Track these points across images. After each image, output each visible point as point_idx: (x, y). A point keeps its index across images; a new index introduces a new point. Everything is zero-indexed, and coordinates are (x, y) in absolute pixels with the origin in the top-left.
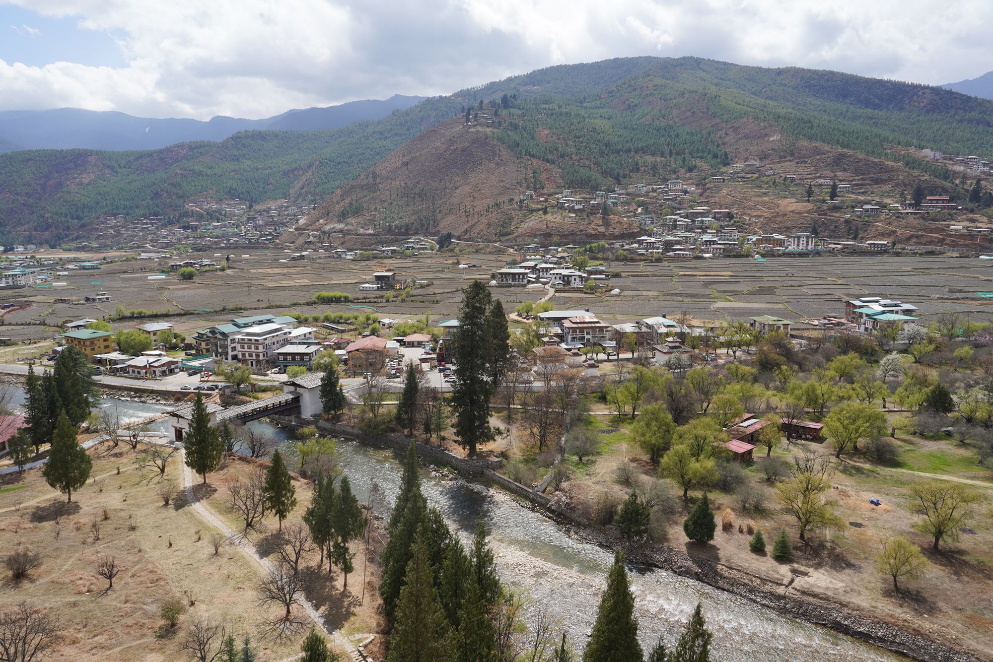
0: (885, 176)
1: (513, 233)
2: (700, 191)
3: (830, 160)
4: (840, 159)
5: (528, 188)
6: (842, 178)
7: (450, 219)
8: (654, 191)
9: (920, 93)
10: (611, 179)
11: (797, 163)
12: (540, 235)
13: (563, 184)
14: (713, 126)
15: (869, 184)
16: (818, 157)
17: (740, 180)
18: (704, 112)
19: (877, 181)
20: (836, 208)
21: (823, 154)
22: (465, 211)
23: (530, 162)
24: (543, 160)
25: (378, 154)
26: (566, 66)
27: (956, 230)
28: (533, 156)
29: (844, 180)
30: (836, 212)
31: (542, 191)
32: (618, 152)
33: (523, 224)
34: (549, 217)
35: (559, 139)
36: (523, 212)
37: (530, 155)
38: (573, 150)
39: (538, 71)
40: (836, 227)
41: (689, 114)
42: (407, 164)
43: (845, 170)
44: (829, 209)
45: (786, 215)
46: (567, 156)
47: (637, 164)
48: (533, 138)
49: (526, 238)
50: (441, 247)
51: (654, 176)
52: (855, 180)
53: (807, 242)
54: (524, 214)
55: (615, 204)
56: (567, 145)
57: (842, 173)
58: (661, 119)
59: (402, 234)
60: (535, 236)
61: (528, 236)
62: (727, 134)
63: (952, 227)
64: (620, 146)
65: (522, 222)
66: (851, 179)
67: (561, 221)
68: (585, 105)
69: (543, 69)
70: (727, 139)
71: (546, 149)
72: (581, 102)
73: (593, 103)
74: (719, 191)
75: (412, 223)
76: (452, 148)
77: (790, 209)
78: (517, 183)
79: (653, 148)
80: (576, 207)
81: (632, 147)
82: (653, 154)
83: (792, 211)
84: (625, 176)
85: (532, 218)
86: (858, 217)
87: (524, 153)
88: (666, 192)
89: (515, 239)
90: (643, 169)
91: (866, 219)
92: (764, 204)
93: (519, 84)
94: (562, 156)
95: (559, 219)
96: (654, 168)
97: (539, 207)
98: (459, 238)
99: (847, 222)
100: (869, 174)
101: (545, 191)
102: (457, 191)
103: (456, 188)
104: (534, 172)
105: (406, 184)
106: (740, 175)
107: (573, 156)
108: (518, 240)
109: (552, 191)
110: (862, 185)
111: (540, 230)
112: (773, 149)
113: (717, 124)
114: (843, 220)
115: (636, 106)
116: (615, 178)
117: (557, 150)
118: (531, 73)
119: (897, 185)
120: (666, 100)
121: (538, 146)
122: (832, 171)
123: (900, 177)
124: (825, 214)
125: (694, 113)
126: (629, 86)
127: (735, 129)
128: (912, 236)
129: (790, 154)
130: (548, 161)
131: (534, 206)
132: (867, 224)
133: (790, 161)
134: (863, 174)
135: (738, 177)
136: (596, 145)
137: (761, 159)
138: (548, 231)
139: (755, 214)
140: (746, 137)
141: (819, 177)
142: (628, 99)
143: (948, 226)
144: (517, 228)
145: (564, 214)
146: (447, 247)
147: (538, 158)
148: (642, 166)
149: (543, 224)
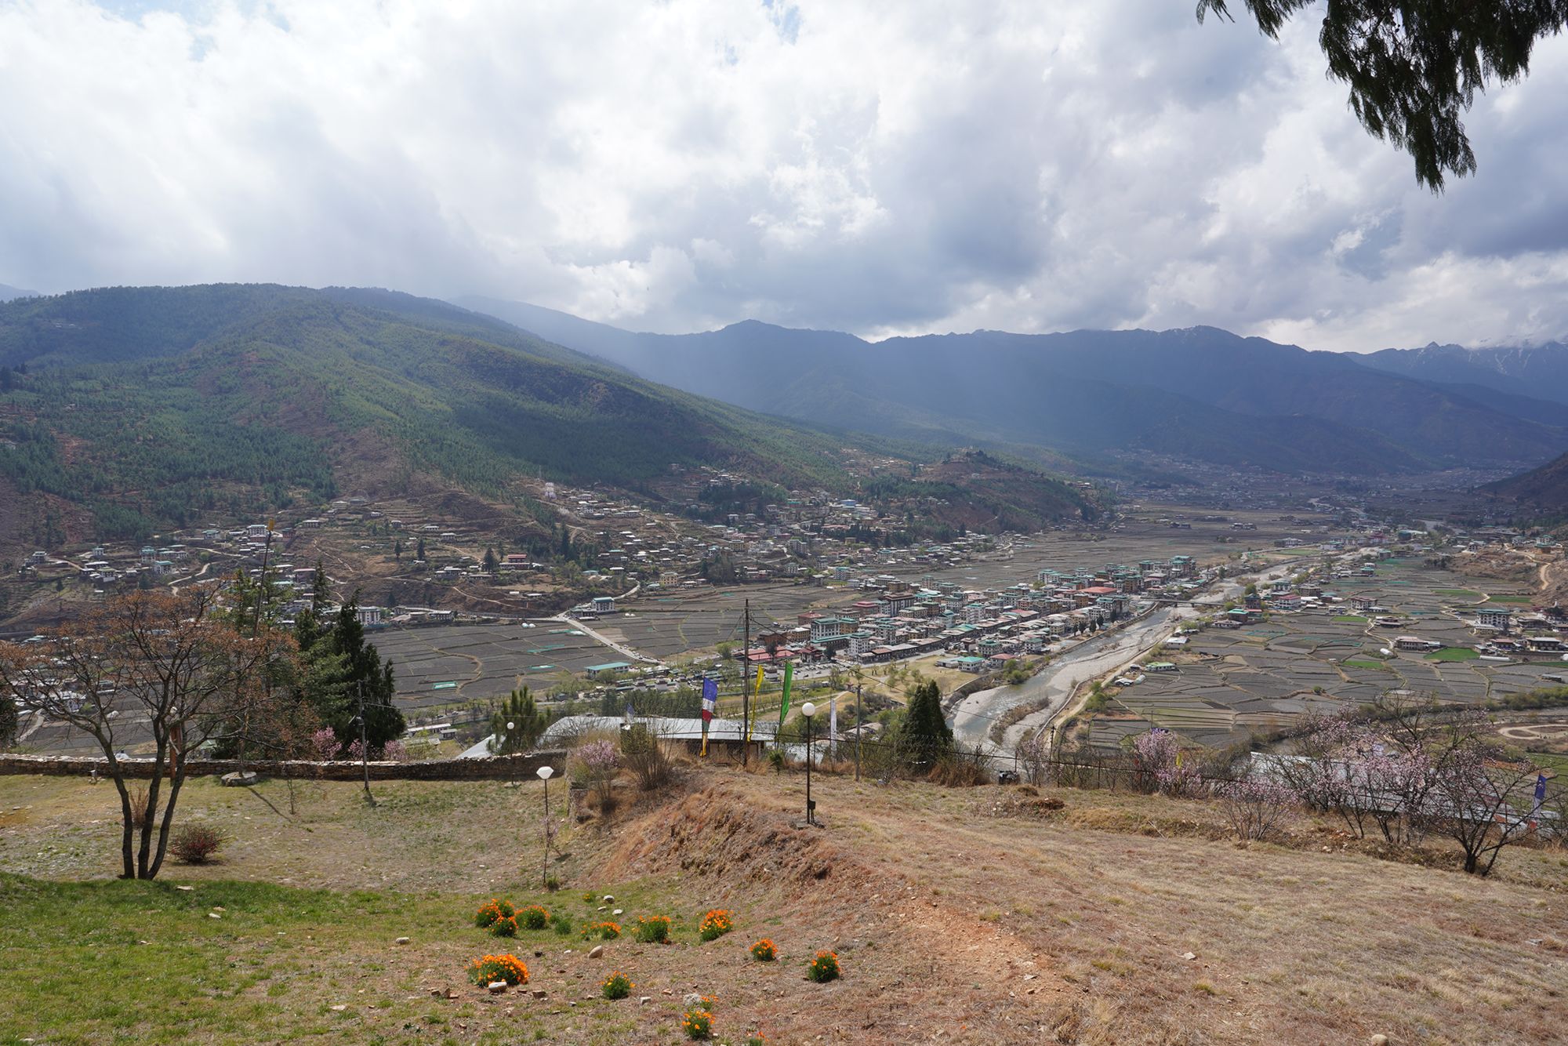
0: (491, 522)
1: (11, 617)
2: (287, 540)
3: (440, 501)
4: (450, 500)
5: (37, 543)
6: (449, 523)
8: (229, 539)
9: (595, 387)
10: (171, 521)
11: (409, 501)
12: (51, 620)
13: (93, 537)
14: (328, 435)
15: (476, 531)
16: (429, 496)
17: (340, 523)
18: (318, 414)
19: (483, 527)
20: (419, 570)
21: (435, 492)
23: (43, 501)
24: (65, 497)
27: (514, 595)
28: (49, 491)
29: (451, 526)
30: (419, 575)
31: (61, 549)
32: (185, 478)
33: (26, 601)
34: (66, 594)
35: (94, 458)
36: (26, 584)
37: (42, 488)
38: (116, 477)
40: (417, 591)
41: (299, 414)
43: (454, 514)
44: (412, 571)
45: (369, 578)
46: (106, 488)
47: (211, 497)
48: (51, 456)
49: (30, 626)
51: (234, 515)
52: (461, 526)
53: (373, 617)
54: (29, 587)
55: (166, 567)
56: (106, 470)
57: (450, 517)
58: (262, 416)
60: (43, 622)
61: (33, 622)
62: (343, 449)
63: (511, 593)
64: (191, 469)
65: (26, 598)
66: (459, 523)
67: (82, 600)
68: (151, 379)
69: (86, 292)
70: (342, 457)
71: (71, 478)
72: (145, 374)
73: (165, 377)
74: (309, 542)
77: (374, 571)
78: (20, 535)
79: (237, 473)
80: (106, 580)
81: (209, 470)
82: (239, 480)
83: (376, 574)
84: (192, 516)
85: (42, 593)
86: (439, 580)
87: (33, 484)
88: (245, 541)
89: (12, 626)
90: (219, 504)
91: (446, 582)
92: (352, 562)
93: (38, 315)
94: (97, 489)
95: (79, 597)
96: (235, 503)
97: (53, 575)
99: (428, 585)
100: (477, 518)
101: (65, 548)
104: (49, 518)
106: (341, 516)
107: (115, 486)
108: (17, 628)
109: (75, 546)
110: (469, 531)
111: (51, 613)
112: (385, 482)
113: (333, 433)
114: (424, 583)
115: (230, 388)
116: (177, 519)
117: (89, 477)
118: (62, 297)
119: (502, 532)
120: (273, 387)
121: (57, 471)
122: (441, 515)
123: (506, 524)
124: (408, 577)
125: (305, 414)
126: (224, 354)
127: (354, 443)
128: (478, 603)
129: (401, 489)
130: (73, 499)
131: (44, 574)
132: (446, 589)
133: (402, 498)
134: (472, 519)
135: (338, 519)
136: (154, 466)
137: (370, 494)
138: (63, 615)
139: (341, 575)
140: (364, 457)
141: (427, 522)
142: (218, 378)
143: (508, 591)
144: (18, 607)
145: (88, 590)
147: (57, 494)
148: (219, 500)
149: (56, 605)
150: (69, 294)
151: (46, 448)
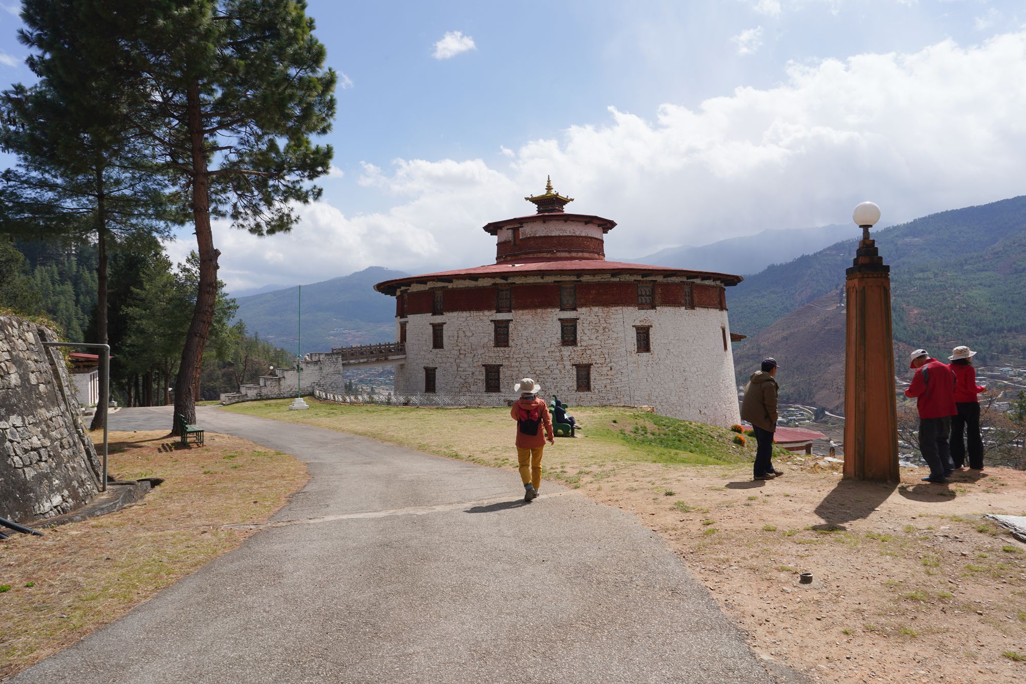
7: (824, 392)
8: (1020, 375)
22: (837, 388)
24: (909, 344)
25: (756, 312)
26: (953, 211)
28: (900, 340)
31: (906, 376)
32: (988, 332)
34: (908, 403)
35: (927, 320)
37: (897, 339)
38: (941, 332)
39: (920, 219)
42: (787, 340)
46: (935, 339)
47: (1007, 345)
48: (902, 320)
50: (817, 418)
51: (1024, 359)
56: (934, 327)
59: (784, 402)
64: (993, 326)
68: (966, 268)
69: (925, 218)
71: (913, 332)
72: (962, 265)
73: (975, 266)
75: (792, 394)
76: (827, 328)
81: (1006, 327)
84: (992, 358)
90: (1013, 350)
93: (897, 236)
94: (929, 339)
98: (831, 412)
102: (831, 368)
103: (830, 365)
104: (899, 357)
105: (786, 358)
107: (940, 337)
117: (924, 332)
118: (911, 223)
121: (905, 329)
136: (966, 324)
142: (1015, 263)
146: (821, 418)
147: (905, 342)
148: (1013, 348)
149: (902, 409)
150: (915, 220)
151: (899, 315)
